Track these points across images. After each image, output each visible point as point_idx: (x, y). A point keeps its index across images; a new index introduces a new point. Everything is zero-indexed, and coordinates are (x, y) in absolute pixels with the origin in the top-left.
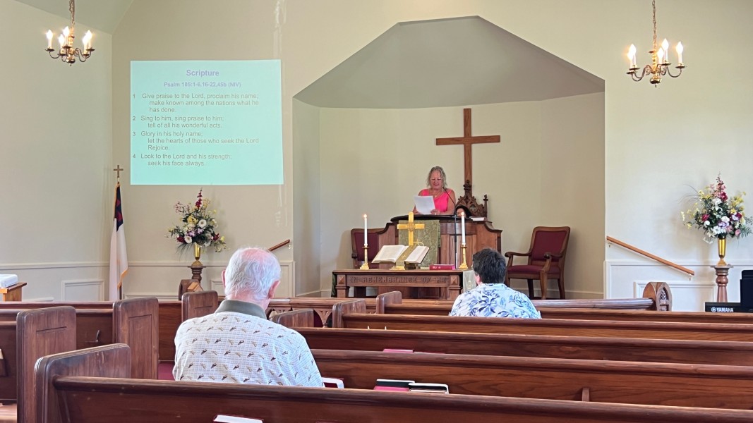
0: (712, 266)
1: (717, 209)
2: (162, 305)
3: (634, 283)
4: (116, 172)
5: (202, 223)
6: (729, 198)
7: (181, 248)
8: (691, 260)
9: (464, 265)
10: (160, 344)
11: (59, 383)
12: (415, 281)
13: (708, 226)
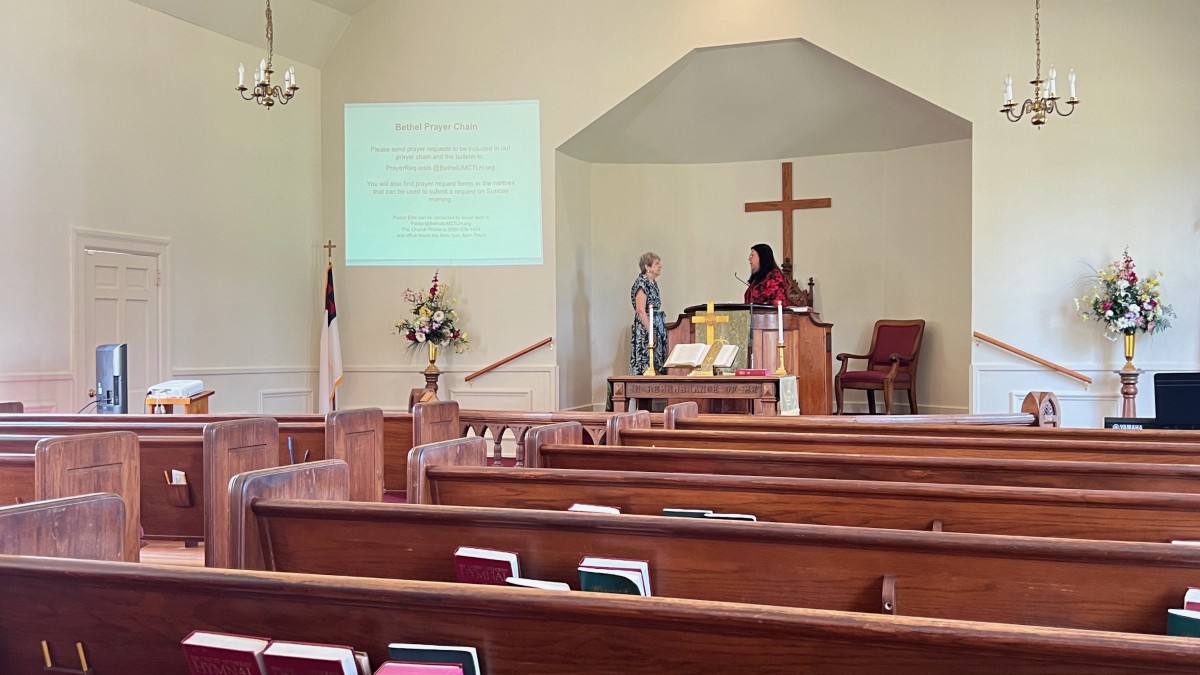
0: (1116, 372)
1: (1123, 294)
2: (388, 420)
3: (1011, 394)
4: (327, 249)
5: (438, 316)
6: (1139, 280)
7: (412, 348)
8: (1087, 363)
9: (782, 369)
10: (385, 469)
11: (258, 507)
12: (716, 391)
13: (1111, 318)
